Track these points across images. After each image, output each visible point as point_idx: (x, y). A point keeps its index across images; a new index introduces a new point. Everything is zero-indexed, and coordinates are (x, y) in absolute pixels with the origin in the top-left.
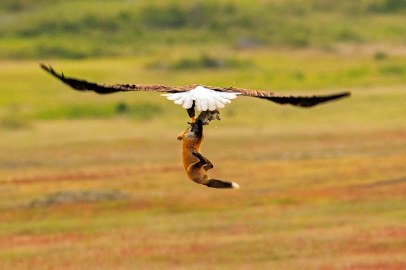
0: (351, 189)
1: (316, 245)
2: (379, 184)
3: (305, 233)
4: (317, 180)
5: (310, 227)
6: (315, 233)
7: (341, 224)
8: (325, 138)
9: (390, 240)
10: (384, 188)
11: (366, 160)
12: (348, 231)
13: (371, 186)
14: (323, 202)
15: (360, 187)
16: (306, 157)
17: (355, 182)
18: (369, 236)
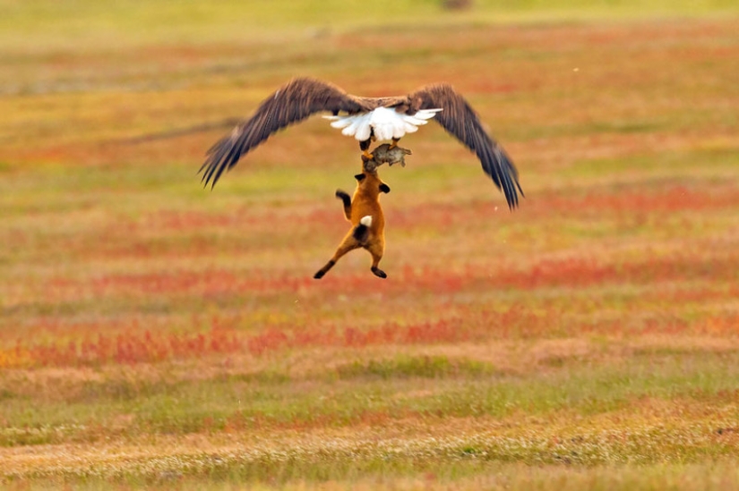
0: (103, 147)
1: (44, 242)
2: (150, 138)
3: (24, 222)
4: (45, 132)
5: (34, 211)
6: (43, 223)
7: (86, 206)
8: (57, 59)
9: (170, 234)
10: (158, 145)
11: (127, 97)
12: (96, 218)
13: (136, 141)
14: (55, 168)
15: (117, 143)
16: (25, 92)
17: (109, 134)
18: (132, 227)
